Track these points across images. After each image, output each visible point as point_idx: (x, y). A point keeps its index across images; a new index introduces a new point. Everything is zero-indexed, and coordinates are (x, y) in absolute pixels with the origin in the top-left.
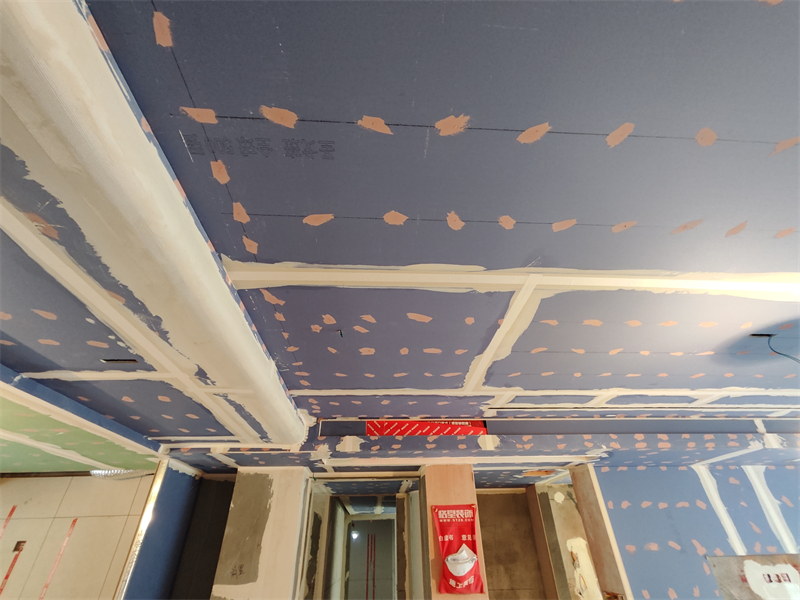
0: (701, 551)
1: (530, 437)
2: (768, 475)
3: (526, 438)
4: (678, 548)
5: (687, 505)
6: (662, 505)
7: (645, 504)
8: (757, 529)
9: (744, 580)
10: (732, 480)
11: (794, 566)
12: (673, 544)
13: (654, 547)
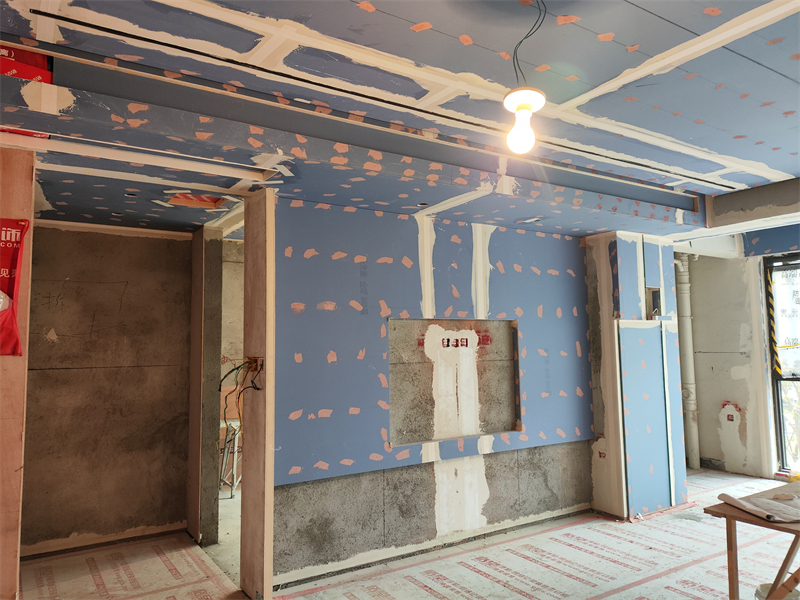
0: (385, 311)
1: (144, 107)
2: (494, 237)
3: (134, 107)
4: (360, 308)
5: (390, 260)
6: (359, 259)
7: (338, 256)
8: (456, 293)
9: (421, 343)
10: (455, 239)
11: (478, 332)
12: (355, 304)
13: (330, 306)
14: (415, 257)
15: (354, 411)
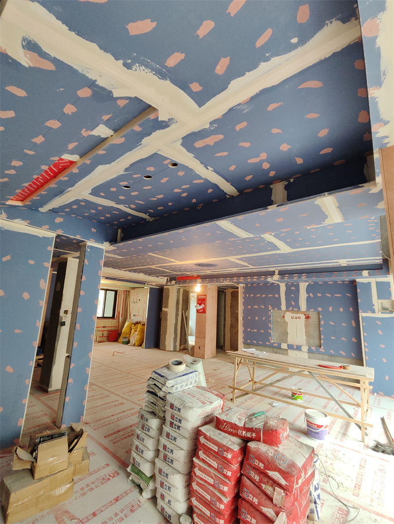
0: (270, 308)
2: (308, 286)
4: (264, 307)
5: (272, 296)
6: (263, 296)
7: (258, 296)
8: (293, 303)
9: (284, 317)
10: (293, 288)
11: (305, 315)
12: (262, 306)
13: (256, 307)
14: (279, 295)
15: (262, 331)
